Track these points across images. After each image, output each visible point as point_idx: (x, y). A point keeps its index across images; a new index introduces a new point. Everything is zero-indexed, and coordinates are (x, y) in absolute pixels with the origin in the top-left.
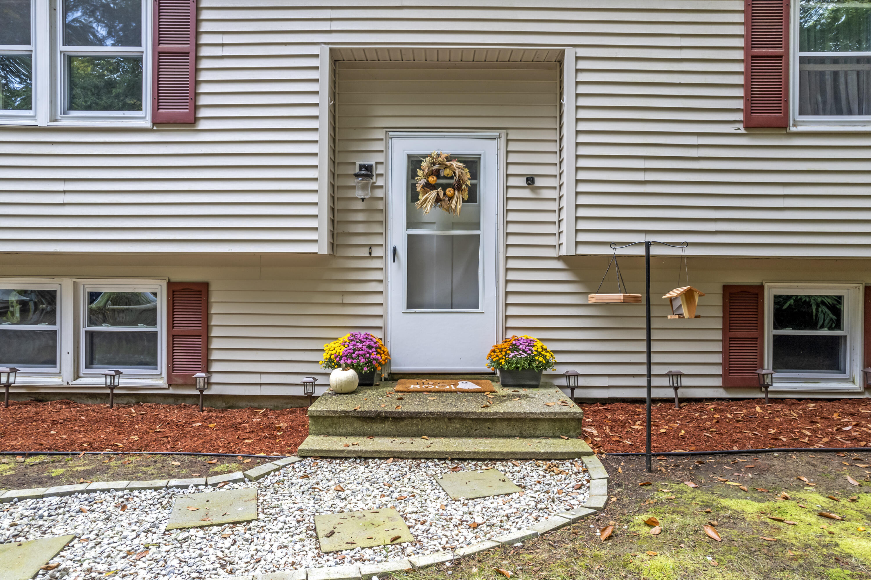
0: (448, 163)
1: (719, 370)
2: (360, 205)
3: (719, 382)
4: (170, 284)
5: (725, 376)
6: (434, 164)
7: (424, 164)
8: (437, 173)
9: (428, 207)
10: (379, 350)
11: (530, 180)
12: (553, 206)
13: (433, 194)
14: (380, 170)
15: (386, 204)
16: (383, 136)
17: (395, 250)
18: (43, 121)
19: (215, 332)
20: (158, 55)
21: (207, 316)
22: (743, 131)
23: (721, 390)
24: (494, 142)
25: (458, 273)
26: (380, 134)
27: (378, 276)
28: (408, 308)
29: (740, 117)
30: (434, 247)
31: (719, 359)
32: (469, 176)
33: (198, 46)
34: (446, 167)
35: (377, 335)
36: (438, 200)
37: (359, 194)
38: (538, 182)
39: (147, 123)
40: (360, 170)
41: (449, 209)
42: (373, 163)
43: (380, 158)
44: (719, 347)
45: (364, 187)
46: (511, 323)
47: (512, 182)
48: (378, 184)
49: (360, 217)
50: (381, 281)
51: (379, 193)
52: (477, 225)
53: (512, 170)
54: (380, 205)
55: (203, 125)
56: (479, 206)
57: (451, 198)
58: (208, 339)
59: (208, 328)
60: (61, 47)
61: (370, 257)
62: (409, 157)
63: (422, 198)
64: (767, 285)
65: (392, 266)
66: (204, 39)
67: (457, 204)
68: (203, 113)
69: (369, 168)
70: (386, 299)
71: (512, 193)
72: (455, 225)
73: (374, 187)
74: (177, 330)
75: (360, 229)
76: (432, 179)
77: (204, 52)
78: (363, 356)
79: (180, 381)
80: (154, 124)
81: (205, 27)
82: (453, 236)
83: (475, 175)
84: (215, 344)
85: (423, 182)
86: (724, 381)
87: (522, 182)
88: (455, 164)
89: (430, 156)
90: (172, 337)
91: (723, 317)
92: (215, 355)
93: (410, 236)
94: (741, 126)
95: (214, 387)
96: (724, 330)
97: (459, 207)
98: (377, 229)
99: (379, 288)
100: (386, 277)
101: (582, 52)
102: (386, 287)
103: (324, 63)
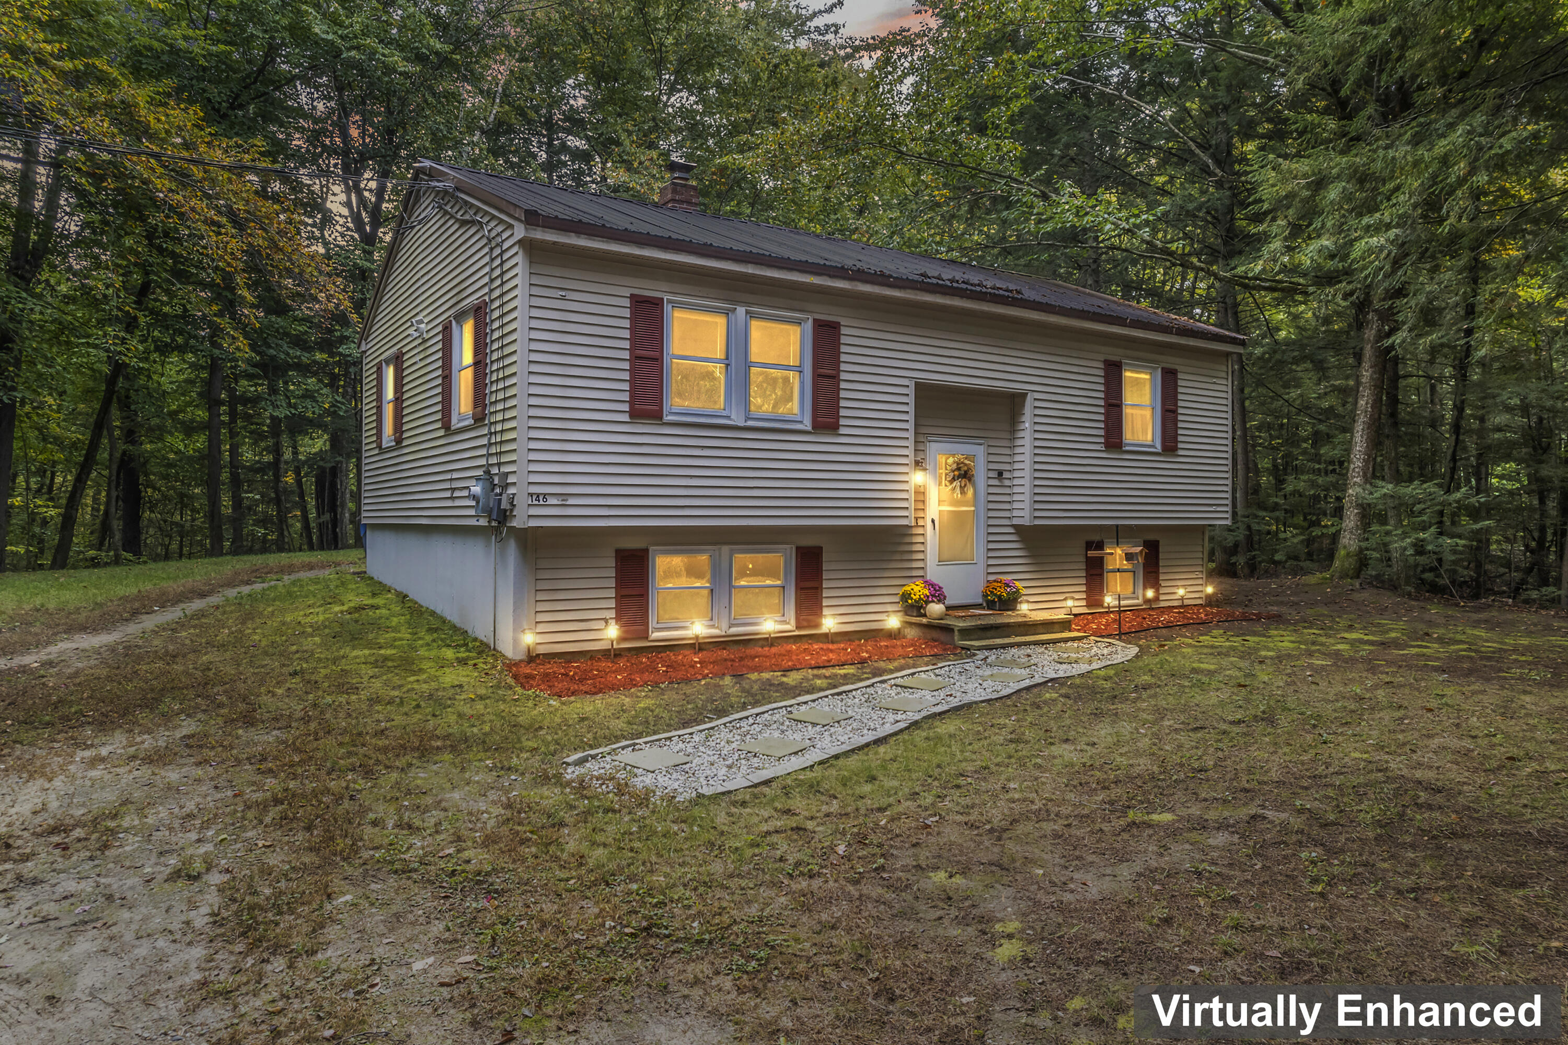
0: (966, 462)
1: (1085, 596)
3: (1085, 603)
4: (798, 549)
5: (1088, 599)
6: (959, 463)
11: (1000, 473)
12: (1009, 491)
13: (958, 483)
14: (924, 464)
15: (926, 489)
16: (924, 440)
17: (933, 521)
19: (825, 585)
20: (817, 376)
21: (820, 573)
22: (1104, 448)
23: (1086, 609)
24: (982, 447)
26: (922, 438)
27: (921, 539)
28: (939, 561)
29: (1103, 440)
31: (1084, 588)
33: (839, 372)
34: (965, 465)
39: (809, 428)
43: (922, 454)
44: (1084, 581)
46: (990, 570)
47: (990, 474)
50: (923, 543)
51: (922, 480)
53: (990, 466)
54: (922, 489)
55: (842, 431)
57: (965, 486)
58: (822, 590)
59: (821, 581)
60: (749, 363)
63: (951, 485)
64: (1104, 541)
65: (931, 533)
66: (842, 367)
67: (969, 489)
68: (841, 422)
70: (926, 556)
71: (990, 481)
74: (802, 584)
76: (958, 473)
79: (802, 625)
80: (813, 428)
81: (843, 358)
84: (825, 594)
85: (952, 475)
86: (1087, 602)
87: (995, 474)
90: (799, 590)
91: (1086, 562)
92: (825, 602)
93: (940, 512)
94: (1103, 445)
96: (1086, 570)
97: (970, 492)
98: (920, 506)
99: (922, 548)
100: (926, 540)
101: (1039, 396)
102: (926, 547)
103: (911, 391)
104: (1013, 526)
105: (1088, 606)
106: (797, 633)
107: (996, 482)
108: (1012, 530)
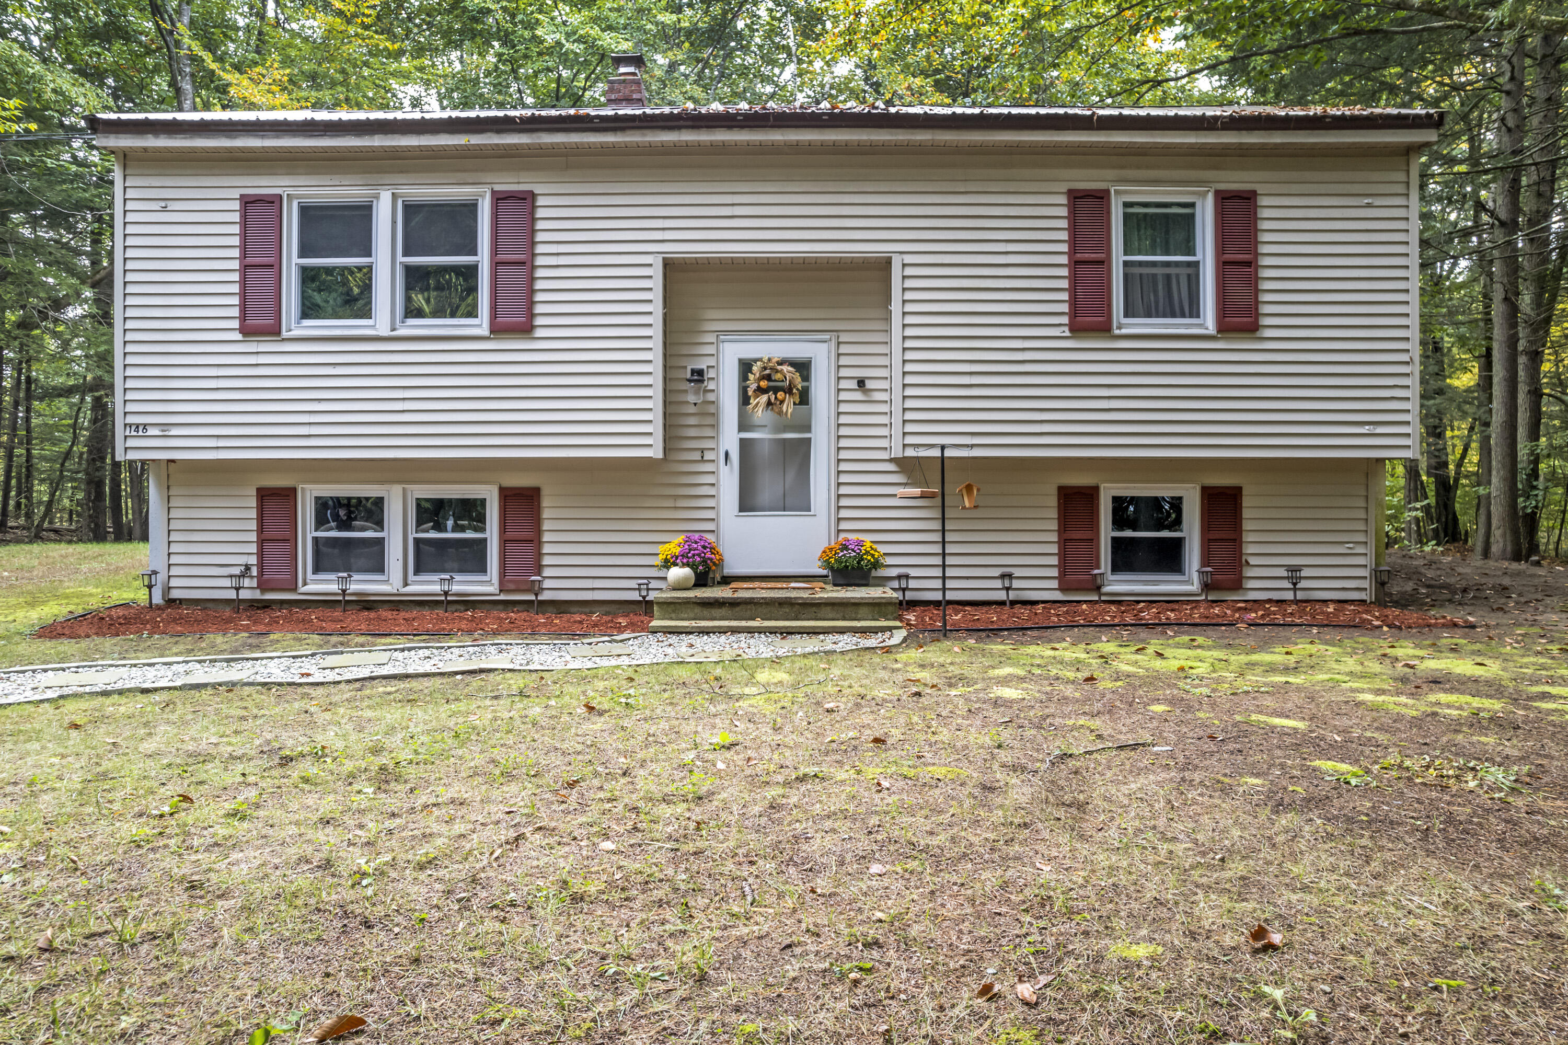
0: (779, 367)
1: (1055, 573)
2: (692, 410)
3: (1055, 584)
4: (502, 490)
5: (1061, 578)
6: (765, 368)
7: (755, 368)
8: (768, 378)
9: (760, 412)
10: (713, 550)
11: (861, 383)
12: (884, 408)
13: (764, 398)
14: (712, 374)
15: (718, 408)
16: (714, 340)
17: (727, 454)
18: (384, 331)
19: (546, 537)
20: (496, 265)
21: (537, 521)
22: (1068, 334)
23: (1058, 593)
24: (825, 345)
25: (791, 475)
26: (711, 338)
27: (710, 479)
28: (740, 511)
29: (1065, 320)
30: (765, 450)
31: (1054, 561)
32: (799, 379)
33: (534, 255)
34: (777, 371)
35: (711, 538)
36: (769, 403)
37: (691, 398)
38: (869, 385)
39: (485, 331)
40: (692, 374)
41: (780, 413)
42: (705, 367)
43: (711, 361)
44: (1054, 549)
45: (697, 392)
46: (843, 526)
47: (844, 384)
48: (710, 387)
49: (692, 421)
50: (713, 485)
51: (711, 397)
52: (807, 428)
53: (844, 372)
54: (712, 409)
55: (539, 333)
56: (810, 409)
57: (782, 402)
58: (540, 543)
59: (539, 532)
60: (400, 258)
61: (703, 460)
62: (740, 360)
63: (753, 402)
64: (1102, 486)
65: (724, 470)
66: (540, 249)
67: (788, 407)
68: (539, 321)
69: (700, 373)
70: (718, 503)
71: (844, 395)
72: (786, 429)
73: (706, 391)
74: (509, 535)
75: (692, 432)
76: (764, 384)
77: (539, 261)
78: (699, 555)
79: (512, 586)
80: (491, 332)
81: (540, 237)
82: (784, 440)
83: (806, 378)
84: (546, 549)
85: (754, 386)
86: (1060, 584)
87: (853, 384)
88: (786, 368)
89: (760, 360)
90: (504, 542)
91: (1059, 518)
92: (546, 561)
93: (742, 441)
94: (1066, 329)
95: (546, 592)
96: (1059, 531)
97: (790, 411)
98: (708, 432)
99: (712, 491)
100: (718, 480)
101: (908, 259)
102: (718, 491)
103: (657, 272)
104: (891, 460)
105: (1062, 589)
106: (502, 597)
107: (858, 396)
108: (891, 467)
